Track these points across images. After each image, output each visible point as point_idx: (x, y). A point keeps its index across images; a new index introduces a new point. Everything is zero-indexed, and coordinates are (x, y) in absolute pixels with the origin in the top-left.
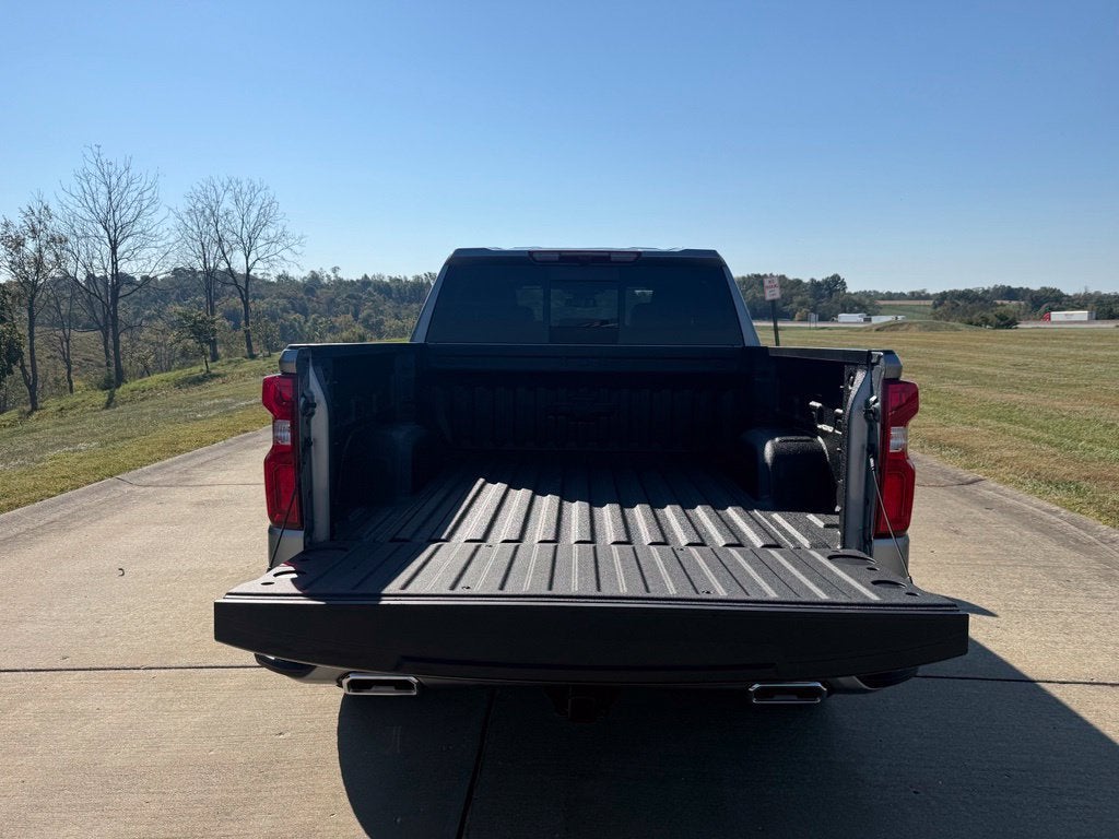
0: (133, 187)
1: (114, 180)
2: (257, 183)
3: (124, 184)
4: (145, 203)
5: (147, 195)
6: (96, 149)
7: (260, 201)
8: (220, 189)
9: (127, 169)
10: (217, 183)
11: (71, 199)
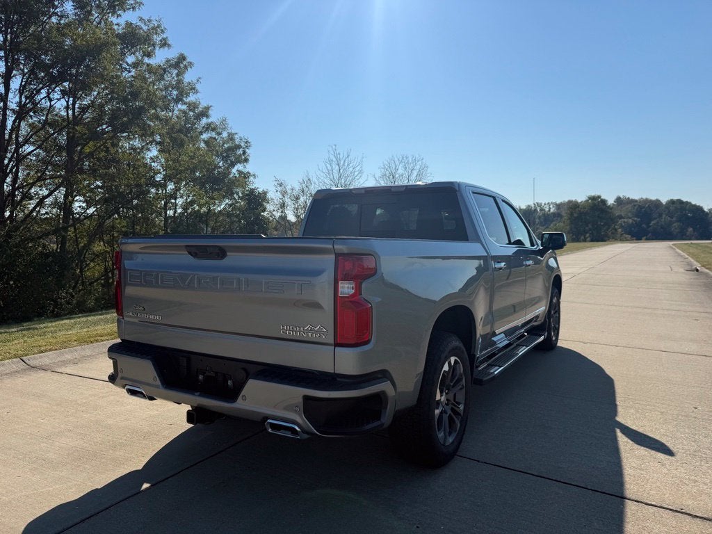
0: (351, 165)
1: (342, 163)
2: (417, 156)
3: (346, 164)
4: (356, 173)
5: (357, 169)
6: (334, 147)
7: (418, 167)
8: (397, 163)
9: (348, 156)
10: (396, 159)
11: (322, 174)
